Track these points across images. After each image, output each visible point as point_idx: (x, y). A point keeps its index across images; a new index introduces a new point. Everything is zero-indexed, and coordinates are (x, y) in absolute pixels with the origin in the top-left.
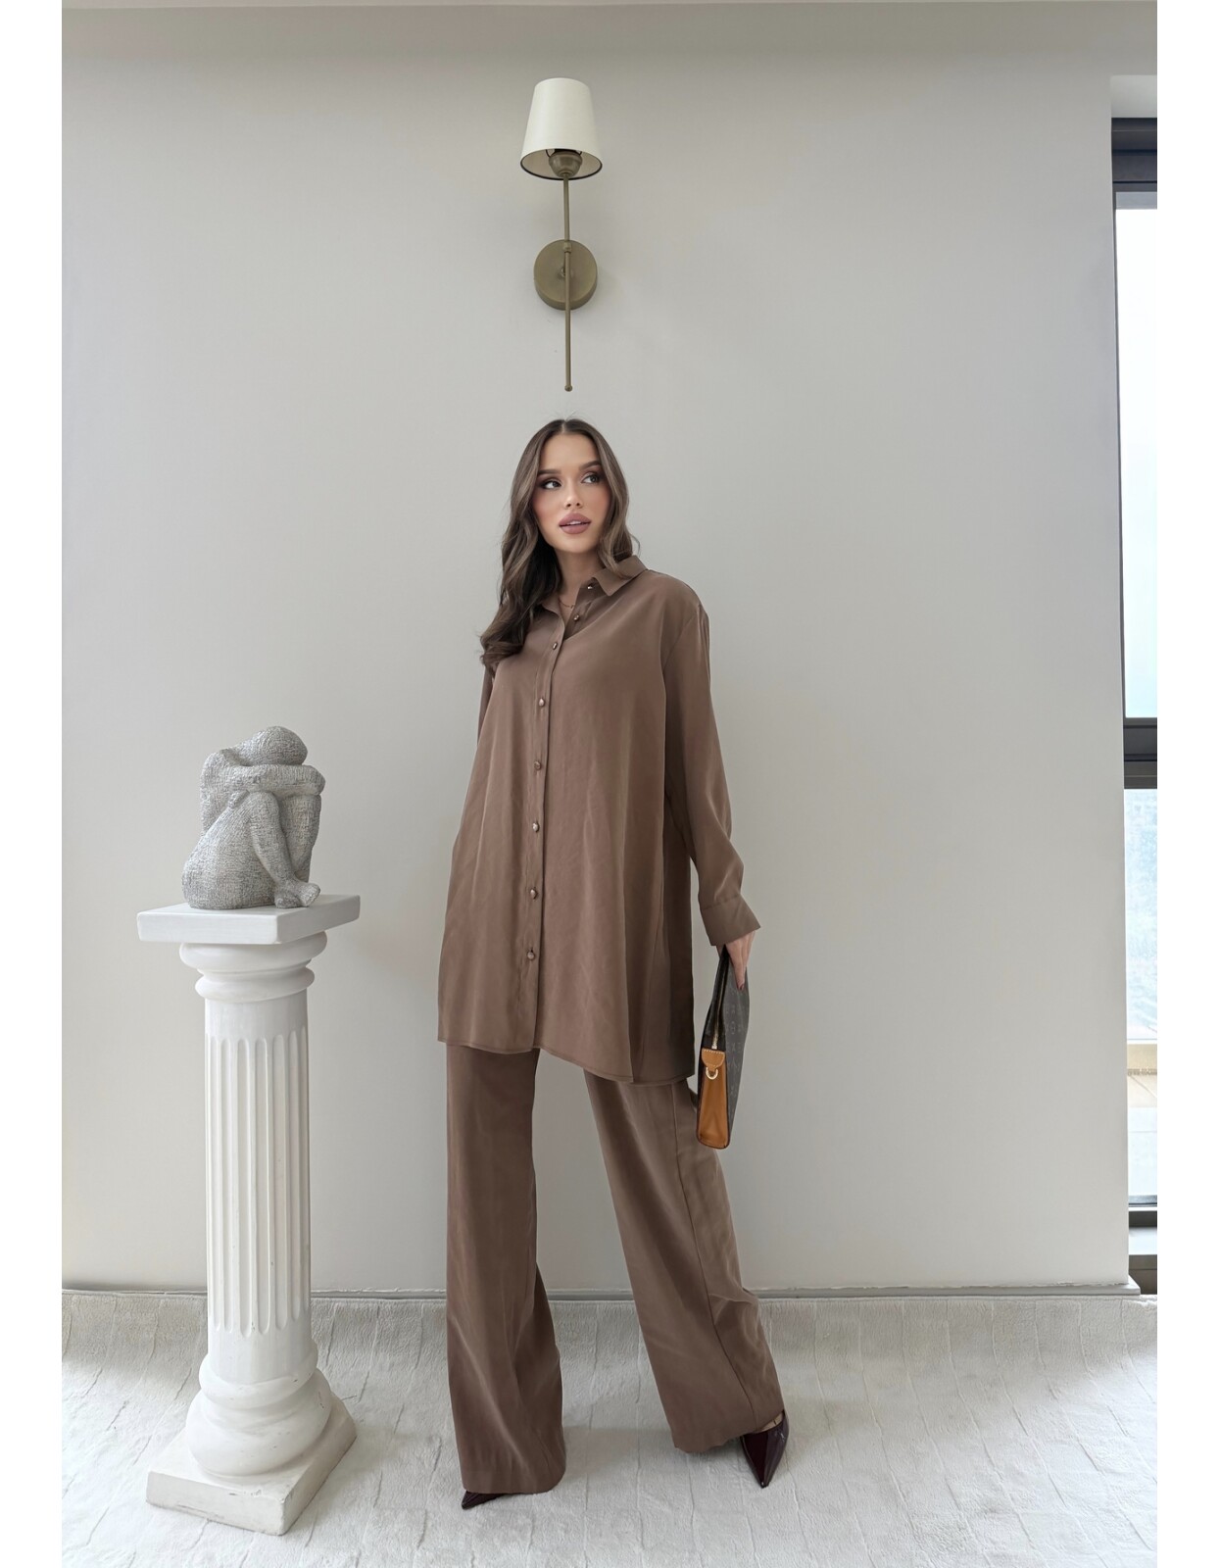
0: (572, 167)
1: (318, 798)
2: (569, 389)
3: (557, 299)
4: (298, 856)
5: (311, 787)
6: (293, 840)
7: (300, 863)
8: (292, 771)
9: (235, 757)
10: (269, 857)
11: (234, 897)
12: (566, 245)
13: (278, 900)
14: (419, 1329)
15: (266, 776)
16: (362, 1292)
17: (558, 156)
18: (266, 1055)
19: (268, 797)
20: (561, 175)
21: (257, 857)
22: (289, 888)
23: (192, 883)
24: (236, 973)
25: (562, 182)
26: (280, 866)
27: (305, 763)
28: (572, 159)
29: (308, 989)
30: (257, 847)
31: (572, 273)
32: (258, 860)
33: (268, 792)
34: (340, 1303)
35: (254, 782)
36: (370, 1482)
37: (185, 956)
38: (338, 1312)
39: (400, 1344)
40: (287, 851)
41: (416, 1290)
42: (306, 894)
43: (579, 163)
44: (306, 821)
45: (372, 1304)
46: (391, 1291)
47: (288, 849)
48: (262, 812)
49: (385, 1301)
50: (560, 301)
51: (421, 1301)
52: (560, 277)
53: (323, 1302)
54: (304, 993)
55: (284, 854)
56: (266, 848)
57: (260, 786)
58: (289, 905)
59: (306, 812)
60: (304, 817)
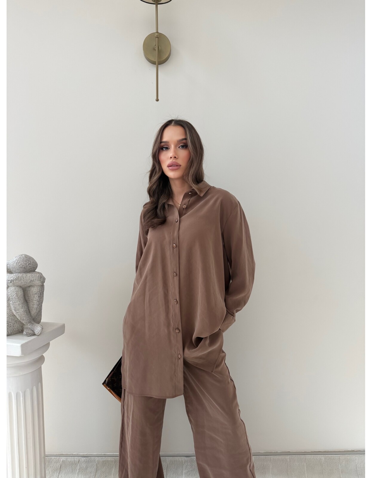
1: (42, 286)
2: (157, 100)
3: (153, 59)
4: (34, 312)
5: (38, 283)
6: (31, 305)
7: (35, 315)
8: (29, 276)
10: (20, 313)
12: (156, 34)
13: (24, 333)
14: (95, 467)
15: (16, 279)
16: (73, 454)
18: (22, 398)
19: (17, 289)
20: (154, 2)
21: (14, 314)
22: (30, 327)
25: (155, 5)
26: (24, 318)
27: (36, 271)
29: (42, 366)
30: (14, 311)
31: (160, 47)
32: (15, 315)
33: (17, 286)
34: (63, 459)
35: (11, 282)
38: (62, 461)
39: (87, 472)
40: (28, 311)
41: (95, 454)
42: (38, 329)
44: (36, 298)
45: (76, 459)
46: (84, 454)
47: (29, 310)
48: (14, 296)
49: (82, 458)
50: (154, 60)
51: (96, 458)
52: (154, 49)
53: (56, 458)
54: (40, 369)
55: (26, 313)
56: (17, 311)
57: (14, 284)
58: (29, 335)
59: (36, 294)
60: (35, 296)
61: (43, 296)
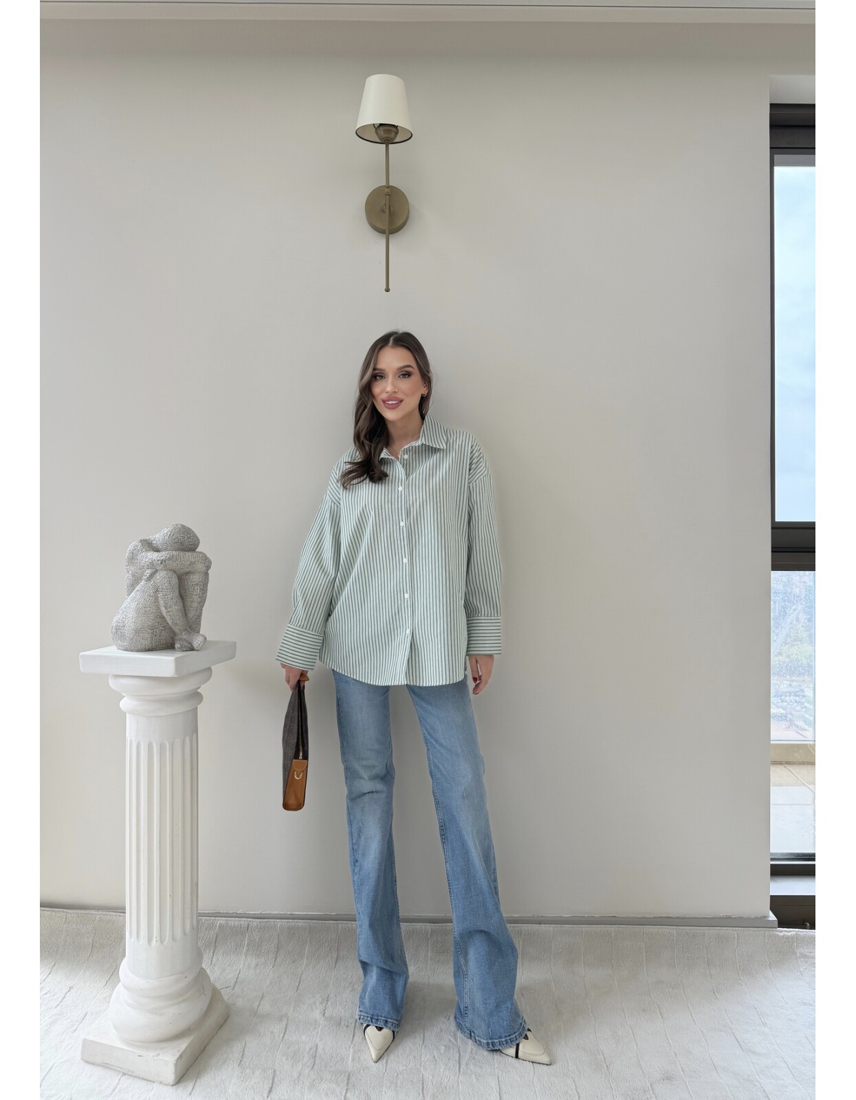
0: (393, 135)
1: (206, 574)
2: (387, 290)
3: (380, 226)
4: (191, 614)
5: (200, 567)
6: (189, 602)
7: (193, 619)
8: (188, 556)
9: (149, 545)
10: (172, 614)
11: (147, 643)
12: (387, 190)
13: (177, 645)
14: (276, 941)
15: (169, 559)
16: (236, 913)
17: (382, 128)
18: (168, 753)
19: (170, 574)
20: (384, 141)
21: (162, 615)
22: (185, 637)
23: (118, 632)
24: (147, 696)
25: (384, 145)
26: (179, 622)
27: (197, 550)
28: (391, 131)
29: (199, 706)
31: (392, 208)
32: (163, 617)
33: (171, 570)
34: (221, 921)
35: (161, 563)
36: (237, 1048)
37: (112, 683)
38: (220, 927)
39: (263, 951)
40: (185, 611)
41: (275, 913)
42: (198, 639)
43: (397, 133)
44: (198, 589)
45: (244, 922)
46: (257, 913)
47: (185, 610)
48: (167, 584)
49: (253, 920)
50: (383, 228)
51: (278, 920)
52: (383, 211)
53: (209, 920)
54: (195, 710)
55: (182, 613)
56: (169, 610)
57: (165, 566)
58: (185, 649)
59: (197, 585)
60: (196, 588)
61: (207, 590)
